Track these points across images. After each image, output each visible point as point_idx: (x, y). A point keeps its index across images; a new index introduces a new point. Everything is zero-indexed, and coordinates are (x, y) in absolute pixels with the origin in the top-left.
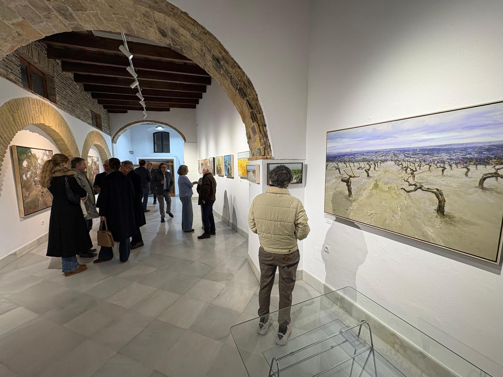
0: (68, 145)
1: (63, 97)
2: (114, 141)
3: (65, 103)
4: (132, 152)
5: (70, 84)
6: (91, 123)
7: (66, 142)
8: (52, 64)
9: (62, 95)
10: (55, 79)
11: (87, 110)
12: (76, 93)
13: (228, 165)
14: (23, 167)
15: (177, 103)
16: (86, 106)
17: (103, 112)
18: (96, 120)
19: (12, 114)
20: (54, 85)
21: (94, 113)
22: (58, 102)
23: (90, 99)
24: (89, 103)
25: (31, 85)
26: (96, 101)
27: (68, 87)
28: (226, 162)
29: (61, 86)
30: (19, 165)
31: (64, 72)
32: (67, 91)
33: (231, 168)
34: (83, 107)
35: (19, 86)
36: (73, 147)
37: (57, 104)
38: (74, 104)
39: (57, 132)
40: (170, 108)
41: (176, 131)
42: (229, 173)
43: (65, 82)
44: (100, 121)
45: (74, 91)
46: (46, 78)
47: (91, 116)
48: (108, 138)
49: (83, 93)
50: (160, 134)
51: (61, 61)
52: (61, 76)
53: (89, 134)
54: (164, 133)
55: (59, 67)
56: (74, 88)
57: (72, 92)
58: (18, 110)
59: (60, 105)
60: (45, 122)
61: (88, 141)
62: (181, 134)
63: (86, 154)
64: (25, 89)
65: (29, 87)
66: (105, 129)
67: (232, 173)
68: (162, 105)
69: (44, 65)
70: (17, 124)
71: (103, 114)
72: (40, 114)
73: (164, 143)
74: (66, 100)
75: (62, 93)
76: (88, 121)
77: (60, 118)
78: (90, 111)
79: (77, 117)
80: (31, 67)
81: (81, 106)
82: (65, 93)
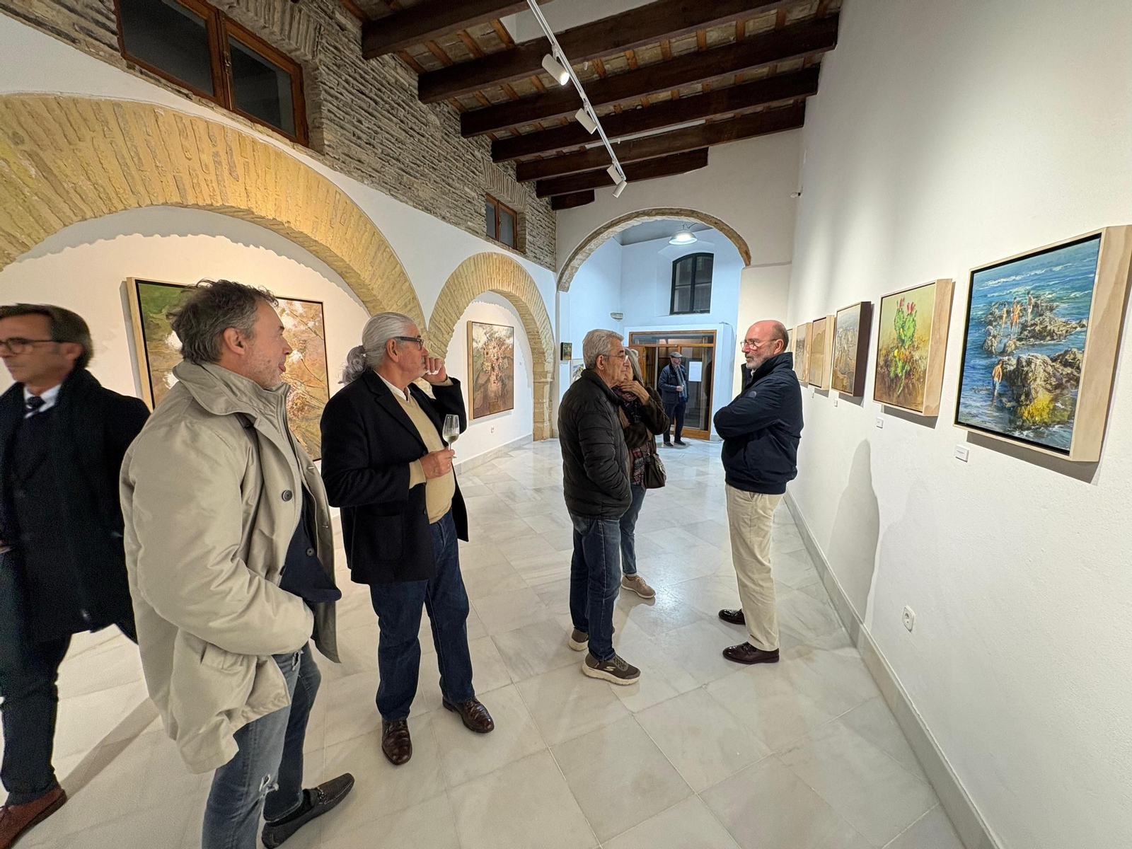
0: (376, 286)
1: (359, 138)
2: (561, 285)
3: (364, 157)
4: (618, 316)
5: (399, 104)
6: (480, 231)
7: (365, 275)
8: (308, 21)
9: (357, 131)
10: (321, 73)
11: (466, 193)
12: (423, 136)
13: (1015, 343)
14: (168, 348)
15: (729, 115)
16: (466, 181)
17: (535, 206)
18: (514, 228)
19: (32, 150)
20: (313, 92)
21: (507, 210)
22: (331, 149)
23: (485, 161)
24: (477, 173)
25: (224, 86)
26: (512, 172)
27: (389, 112)
28: (990, 320)
29: (352, 101)
30: (147, 343)
31: (371, 61)
32: (380, 124)
33: (1064, 373)
34: (453, 180)
35: (97, 56)
36: (396, 294)
37: (327, 154)
38: (412, 168)
39: (321, 242)
40: (708, 148)
41: (721, 232)
42: (1024, 421)
43: (376, 95)
44: (518, 229)
45: (414, 126)
46: (304, 76)
47: (485, 212)
48: (544, 278)
49: (455, 140)
50: (690, 261)
51: (359, 23)
52: (355, 70)
53: (472, 260)
54: (700, 259)
55: (349, 40)
56: (417, 119)
57: (403, 130)
58: (80, 140)
59: (339, 160)
60: (252, 205)
61: (464, 280)
62: (740, 241)
63: (454, 315)
64: (136, 73)
65: (214, 94)
66: (536, 251)
67: (1066, 419)
68: (678, 143)
69: (265, 16)
70: (68, 192)
71: (535, 211)
72: (226, 174)
73: (698, 285)
74: (371, 147)
75: (356, 123)
76: (469, 223)
77: (337, 202)
78: (480, 197)
79: (421, 207)
80: (229, 26)
81: (443, 177)
82: (368, 128)
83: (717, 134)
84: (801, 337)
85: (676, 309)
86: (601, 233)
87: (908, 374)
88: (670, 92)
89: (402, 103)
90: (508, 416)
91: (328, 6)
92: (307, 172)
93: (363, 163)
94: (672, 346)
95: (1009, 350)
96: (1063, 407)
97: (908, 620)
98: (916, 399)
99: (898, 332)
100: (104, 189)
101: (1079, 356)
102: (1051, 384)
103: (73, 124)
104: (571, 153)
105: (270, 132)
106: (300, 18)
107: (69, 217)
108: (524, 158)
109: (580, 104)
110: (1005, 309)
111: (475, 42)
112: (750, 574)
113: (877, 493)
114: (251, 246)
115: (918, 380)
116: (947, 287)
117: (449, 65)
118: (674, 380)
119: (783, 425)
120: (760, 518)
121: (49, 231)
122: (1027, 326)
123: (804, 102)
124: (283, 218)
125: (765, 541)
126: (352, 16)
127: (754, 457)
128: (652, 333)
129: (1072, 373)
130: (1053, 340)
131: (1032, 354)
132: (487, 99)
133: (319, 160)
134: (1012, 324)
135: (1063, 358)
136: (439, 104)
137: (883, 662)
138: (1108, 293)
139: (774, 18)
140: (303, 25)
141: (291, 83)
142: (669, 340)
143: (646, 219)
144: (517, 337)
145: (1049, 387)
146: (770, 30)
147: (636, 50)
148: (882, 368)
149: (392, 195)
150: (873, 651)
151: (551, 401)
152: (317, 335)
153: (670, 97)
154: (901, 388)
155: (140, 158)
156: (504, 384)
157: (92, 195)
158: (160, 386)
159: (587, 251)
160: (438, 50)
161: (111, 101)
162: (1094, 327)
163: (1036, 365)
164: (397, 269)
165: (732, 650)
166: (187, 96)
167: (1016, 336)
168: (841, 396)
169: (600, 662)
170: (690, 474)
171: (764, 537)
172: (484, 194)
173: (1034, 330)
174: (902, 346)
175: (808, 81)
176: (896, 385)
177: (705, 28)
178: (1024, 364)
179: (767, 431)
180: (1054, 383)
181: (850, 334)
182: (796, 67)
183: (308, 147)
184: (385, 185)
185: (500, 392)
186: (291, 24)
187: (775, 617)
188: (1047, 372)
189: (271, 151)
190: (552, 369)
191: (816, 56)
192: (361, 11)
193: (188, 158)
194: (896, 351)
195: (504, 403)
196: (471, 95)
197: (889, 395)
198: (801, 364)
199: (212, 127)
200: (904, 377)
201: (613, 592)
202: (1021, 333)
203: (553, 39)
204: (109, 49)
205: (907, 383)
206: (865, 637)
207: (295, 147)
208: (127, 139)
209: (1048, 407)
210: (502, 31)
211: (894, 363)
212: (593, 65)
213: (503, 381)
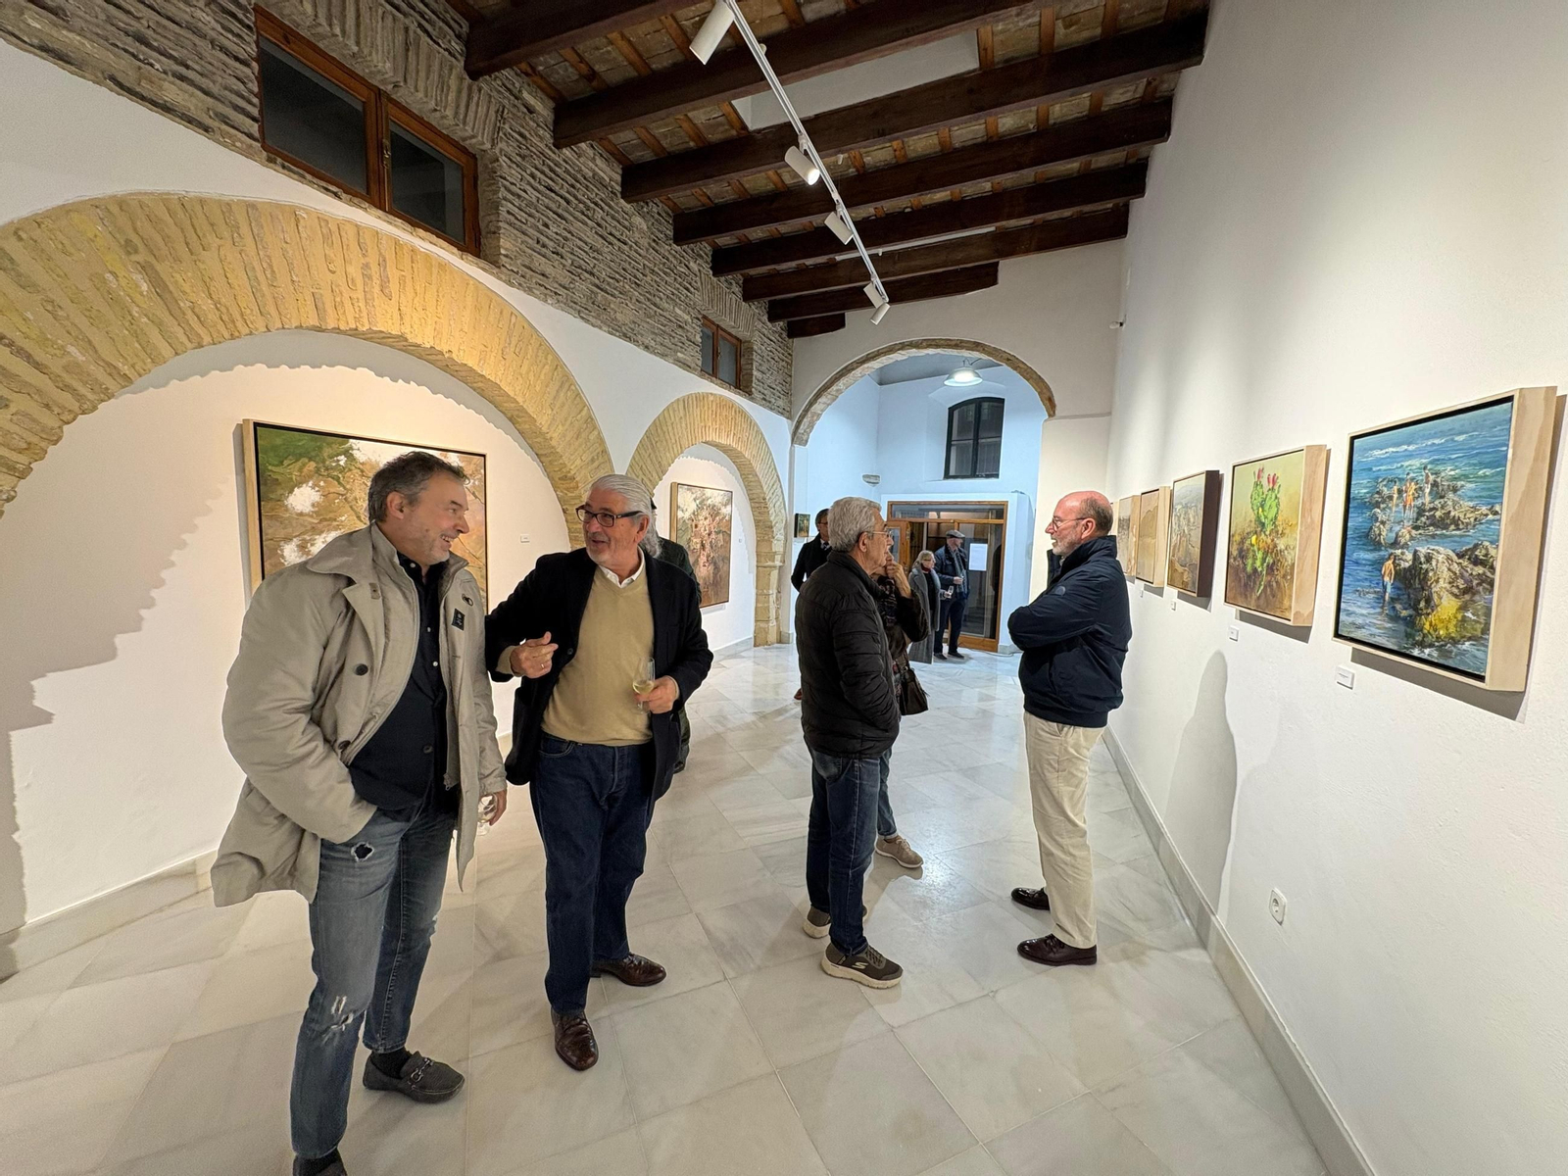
0: (555, 435)
1: (544, 246)
2: (798, 437)
3: (549, 270)
4: (872, 480)
5: (596, 204)
6: (693, 365)
7: (543, 421)
8: (490, 102)
9: (542, 237)
10: (501, 166)
11: (677, 315)
12: (625, 244)
13: (1409, 532)
14: (287, 510)
15: (1027, 221)
16: (677, 300)
17: (766, 332)
18: (737, 361)
19: (146, 262)
20: (490, 188)
21: (728, 337)
22: (508, 260)
23: (703, 275)
24: (692, 289)
25: (380, 182)
26: (736, 289)
27: (583, 213)
28: (1377, 501)
29: (538, 199)
30: (262, 503)
31: (564, 150)
32: (572, 228)
33: (1474, 573)
34: (661, 299)
35: (233, 148)
36: (580, 446)
37: (503, 266)
38: (608, 284)
39: (489, 377)
40: (998, 262)
41: (1015, 372)
42: (1425, 636)
43: (568, 192)
44: (743, 361)
45: (614, 231)
46: (480, 169)
47: (700, 340)
48: (775, 427)
49: (665, 249)
50: (972, 407)
51: (552, 104)
52: (543, 161)
53: (681, 403)
54: (985, 405)
55: (538, 125)
56: (618, 222)
57: (601, 236)
58: (204, 250)
59: (517, 273)
60: (406, 330)
61: (670, 429)
62: (1041, 384)
63: (654, 474)
64: (277, 168)
65: (368, 192)
66: (766, 392)
67: (1480, 635)
68: (960, 256)
69: (436, 95)
70: (184, 314)
71: (766, 340)
72: (377, 290)
73: (983, 441)
74: (559, 258)
75: (541, 227)
76: (679, 354)
77: (512, 326)
78: (695, 321)
79: (618, 334)
80: (392, 110)
81: (647, 295)
82: (557, 233)
83: (1011, 245)
84: (1125, 515)
85: (952, 472)
86: (853, 369)
87: (1271, 569)
88: (949, 192)
89: (600, 202)
90: (721, 611)
91: (514, 84)
92: (477, 288)
93: (547, 277)
94: (946, 522)
95: (1403, 541)
96: (1475, 618)
97: (1277, 908)
98: (1281, 603)
99: (1256, 512)
100: (228, 310)
101: (1492, 552)
102: (1457, 587)
103: (198, 230)
104: (815, 266)
105: (434, 238)
106: (479, 98)
107: (182, 343)
108: (753, 272)
109: (831, 206)
110: (1395, 488)
111: (697, 128)
112: (1057, 838)
113: (1233, 729)
114: (400, 381)
115: (1284, 577)
116: (1319, 456)
117: (663, 156)
118: (950, 568)
119: (1101, 634)
120: (1072, 759)
121: (157, 360)
122: (1424, 511)
123: (1127, 206)
124: (444, 348)
125: (1079, 792)
126: (543, 97)
127: (1064, 676)
128: (919, 503)
129: (1484, 573)
130: (1458, 529)
131: (1432, 547)
132: (709, 198)
133: (492, 274)
134: (1405, 506)
135: (1471, 554)
136: (647, 204)
137: (1243, 969)
138: (1526, 471)
139: (1088, 103)
140: (482, 107)
141: (463, 178)
142: (942, 513)
143: (914, 352)
144: (736, 506)
145: (1456, 591)
146: (1084, 116)
147: (906, 140)
148: (1235, 559)
149: (582, 318)
150: (1230, 955)
151: (779, 592)
152: (476, 497)
153: (950, 198)
154: (1262, 587)
155: (273, 272)
156: (716, 568)
157: (212, 316)
158: (273, 561)
159: (834, 393)
160: (649, 137)
161: (245, 202)
162: (1510, 515)
163: (1437, 561)
164: (584, 413)
165: (1031, 945)
166: (336, 195)
167: (1411, 523)
168: (1181, 596)
169: (847, 957)
170: (970, 698)
171: (1077, 786)
172: (700, 317)
173: (1434, 516)
174: (1261, 530)
175: (1133, 180)
176: (1255, 583)
177: (996, 114)
178: (1423, 559)
179: (1081, 639)
180: (1461, 587)
181: (1191, 513)
182: (1116, 162)
183: (479, 257)
184: (574, 305)
185: (712, 579)
186: (467, 107)
187: (1092, 900)
188: (1452, 572)
189: (434, 263)
190: (782, 550)
191: (1142, 149)
192: (556, 90)
193: (331, 271)
194: (1254, 538)
195: (716, 594)
196: (688, 192)
197: (1246, 595)
198: (1125, 552)
199: (364, 233)
200: (1264, 572)
201: (864, 860)
202: (1417, 519)
203: (799, 127)
204: (248, 139)
205: (1270, 582)
206: (1219, 935)
207: (464, 257)
208: (260, 247)
209: (1456, 618)
210: (733, 116)
211: (1251, 555)
212: (849, 157)
213: (715, 564)
